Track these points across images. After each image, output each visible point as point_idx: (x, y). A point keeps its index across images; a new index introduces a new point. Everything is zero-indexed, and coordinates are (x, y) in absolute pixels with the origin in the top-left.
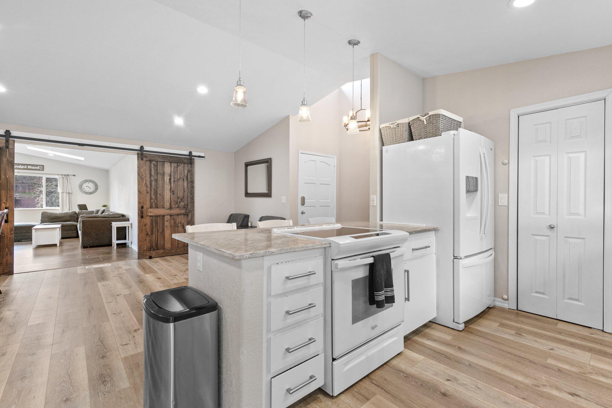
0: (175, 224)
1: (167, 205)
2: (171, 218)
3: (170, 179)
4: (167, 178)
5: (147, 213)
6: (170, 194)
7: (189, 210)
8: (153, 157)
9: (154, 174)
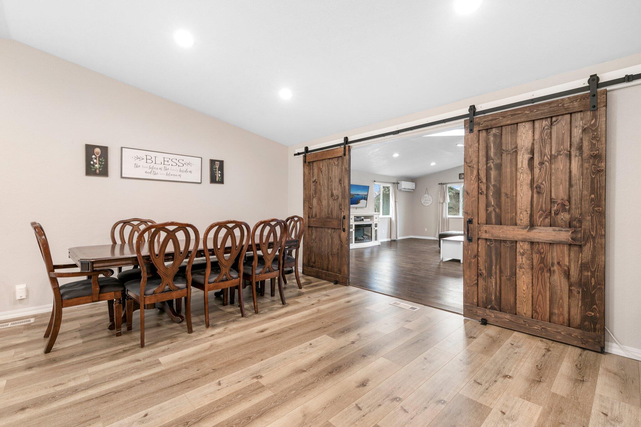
0: (542, 265)
1: (524, 217)
2: (532, 249)
3: (531, 160)
4: (523, 159)
5: (480, 232)
6: (530, 192)
7: (585, 233)
8: (492, 120)
9: (495, 154)
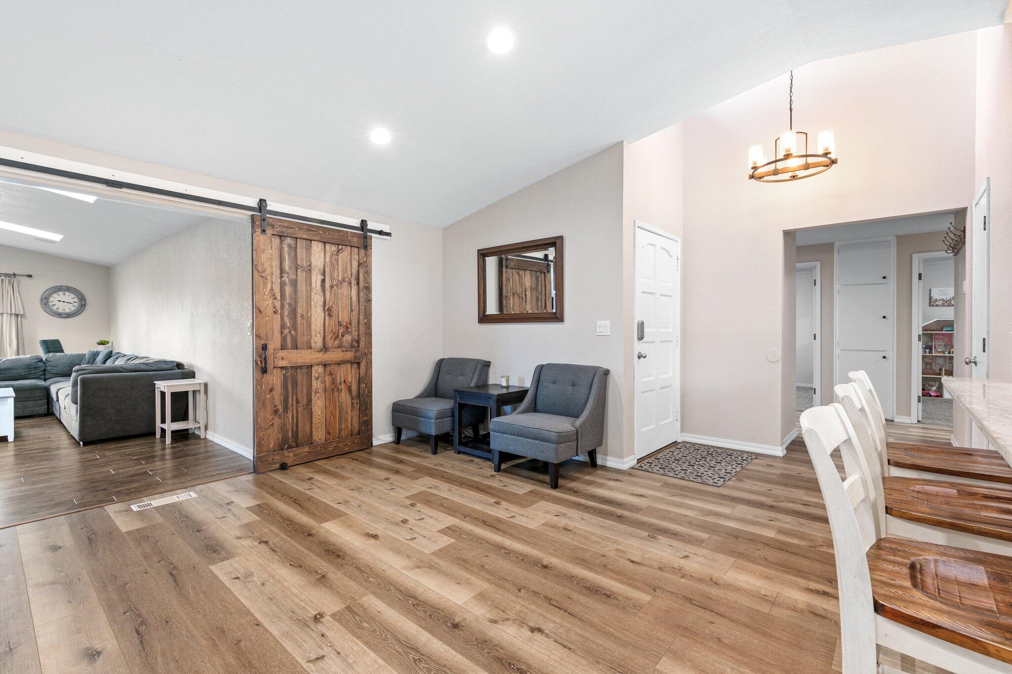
0: (333, 386)
1: (317, 341)
2: (325, 371)
3: (323, 281)
4: (316, 279)
5: (276, 360)
6: (323, 314)
7: (361, 351)
8: (287, 227)
9: (290, 268)
